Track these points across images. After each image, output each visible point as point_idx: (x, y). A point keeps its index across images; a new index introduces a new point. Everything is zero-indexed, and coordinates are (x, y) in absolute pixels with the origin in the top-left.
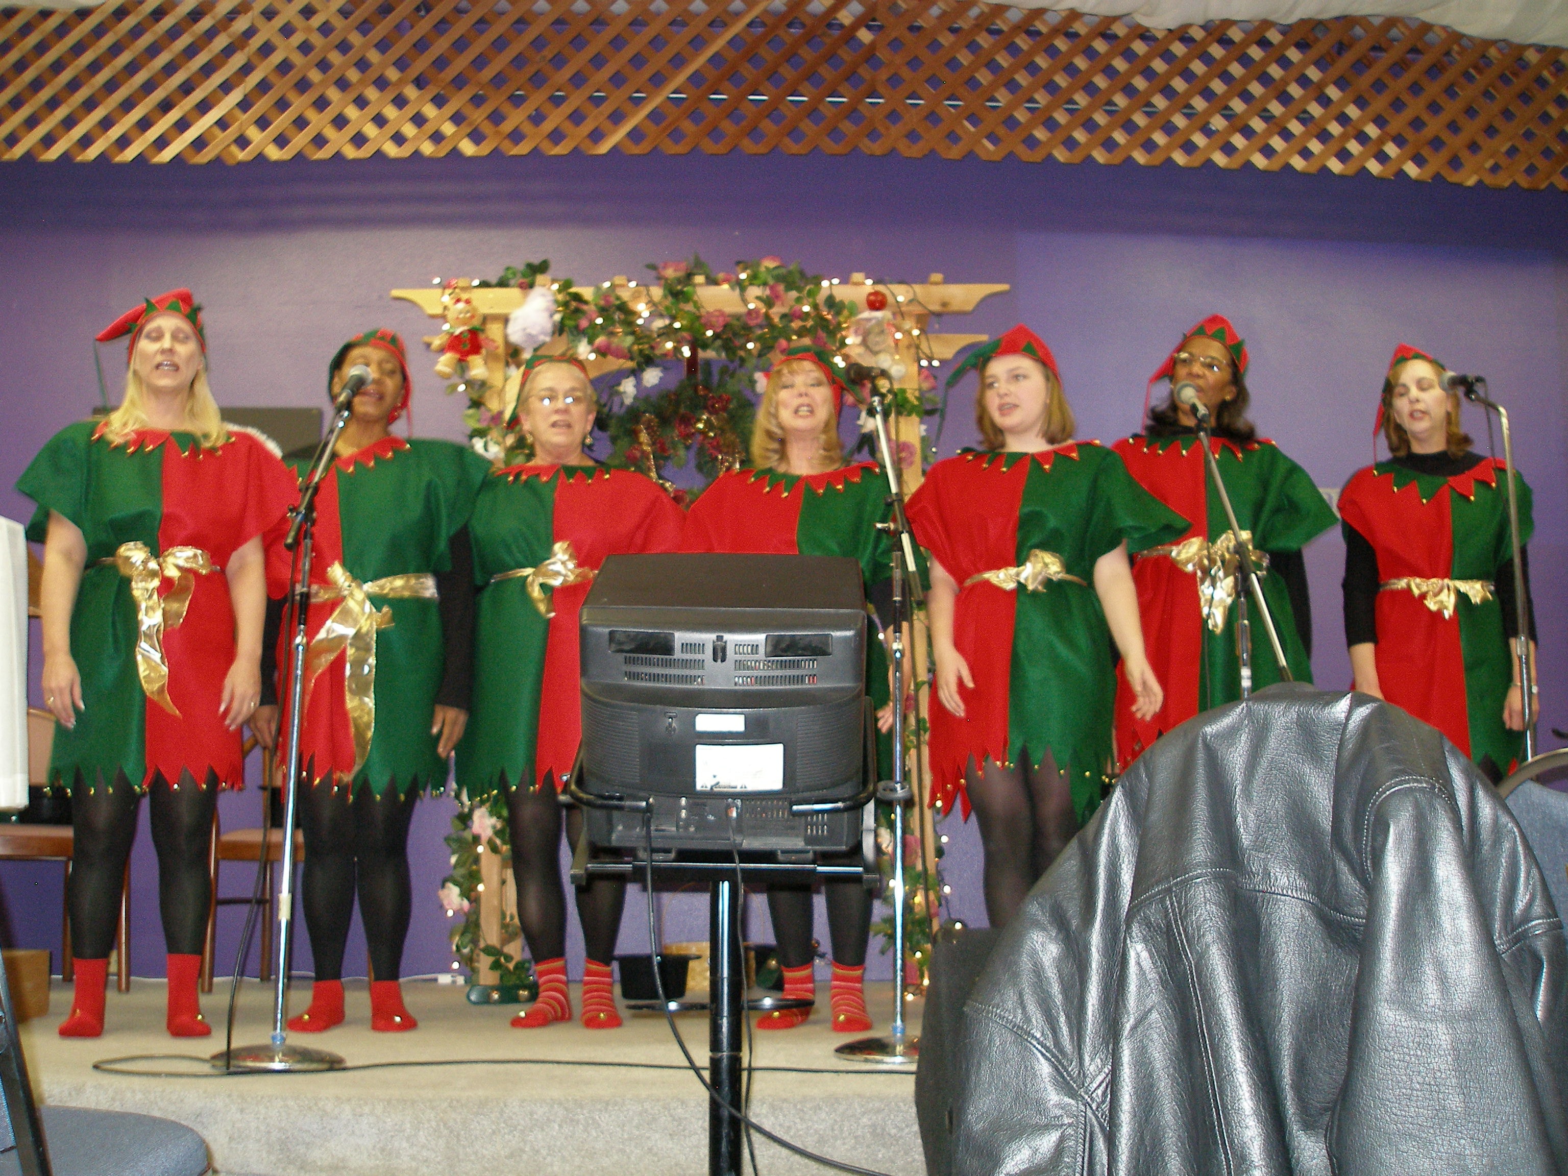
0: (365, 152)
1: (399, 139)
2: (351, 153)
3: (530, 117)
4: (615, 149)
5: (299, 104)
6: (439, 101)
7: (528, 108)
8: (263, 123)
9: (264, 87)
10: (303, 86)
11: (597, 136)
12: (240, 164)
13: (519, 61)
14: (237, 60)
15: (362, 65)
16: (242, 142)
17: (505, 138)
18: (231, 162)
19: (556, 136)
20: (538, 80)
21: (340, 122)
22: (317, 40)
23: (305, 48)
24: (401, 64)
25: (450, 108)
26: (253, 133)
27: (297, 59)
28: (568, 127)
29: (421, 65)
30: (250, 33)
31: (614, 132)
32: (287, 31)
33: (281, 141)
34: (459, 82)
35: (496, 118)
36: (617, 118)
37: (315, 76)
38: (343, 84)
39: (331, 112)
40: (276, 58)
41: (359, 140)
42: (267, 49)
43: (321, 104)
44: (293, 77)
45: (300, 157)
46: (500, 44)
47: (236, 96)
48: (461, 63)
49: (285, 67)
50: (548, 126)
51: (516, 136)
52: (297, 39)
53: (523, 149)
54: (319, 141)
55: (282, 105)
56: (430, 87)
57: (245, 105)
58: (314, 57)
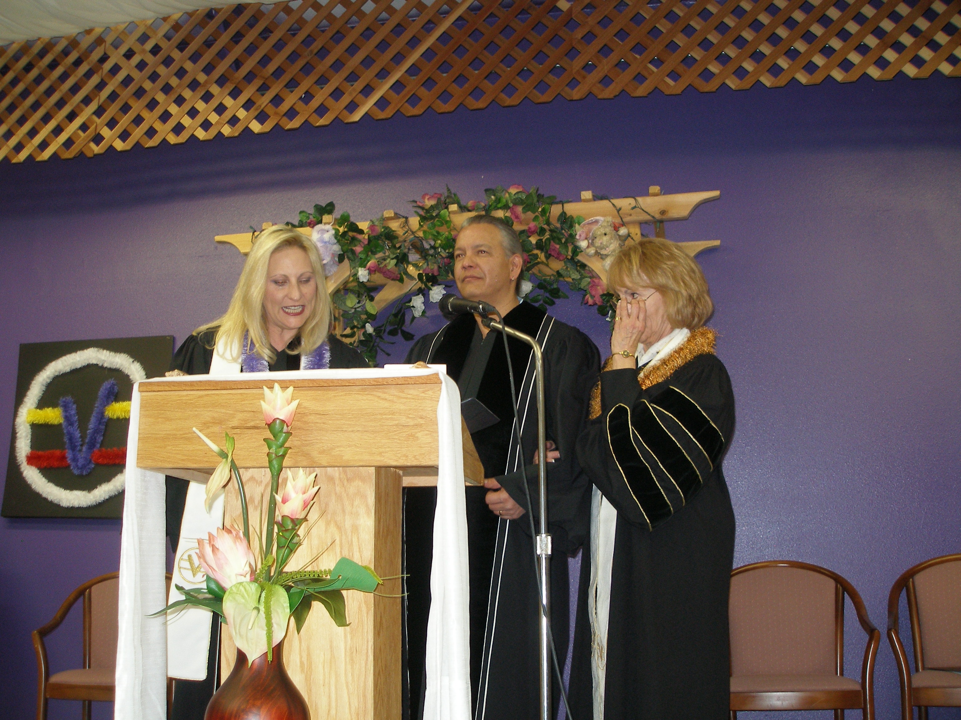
0: (183, 138)
1: (206, 125)
2: (172, 139)
3: (301, 98)
4: (367, 116)
5: (137, 107)
6: (235, 94)
7: (300, 91)
8: (112, 124)
9: (113, 96)
10: (140, 93)
11: (352, 107)
12: (96, 156)
13: (293, 57)
14: (95, 80)
15: (181, 73)
16: (98, 139)
17: (283, 117)
18: (90, 155)
19: (322, 110)
20: (307, 69)
21: (165, 117)
22: (150, 59)
23: (141, 66)
24: (208, 69)
25: (243, 98)
26: (106, 132)
27: (136, 74)
28: (330, 102)
29: (222, 68)
30: (104, 59)
31: (364, 103)
32: (129, 54)
33: (124, 136)
34: (250, 77)
35: (277, 100)
36: (367, 91)
37: (148, 85)
38: (167, 89)
39: (158, 111)
40: (121, 76)
41: (178, 129)
42: (115, 69)
43: (152, 105)
44: (132, 88)
45: (138, 145)
46: (279, 46)
47: (93, 106)
48: (250, 64)
49: (128, 81)
50: (315, 103)
51: (291, 114)
52: (136, 60)
53: (295, 124)
54: (151, 132)
55: (126, 108)
56: (228, 84)
57: (99, 112)
58: (148, 71)
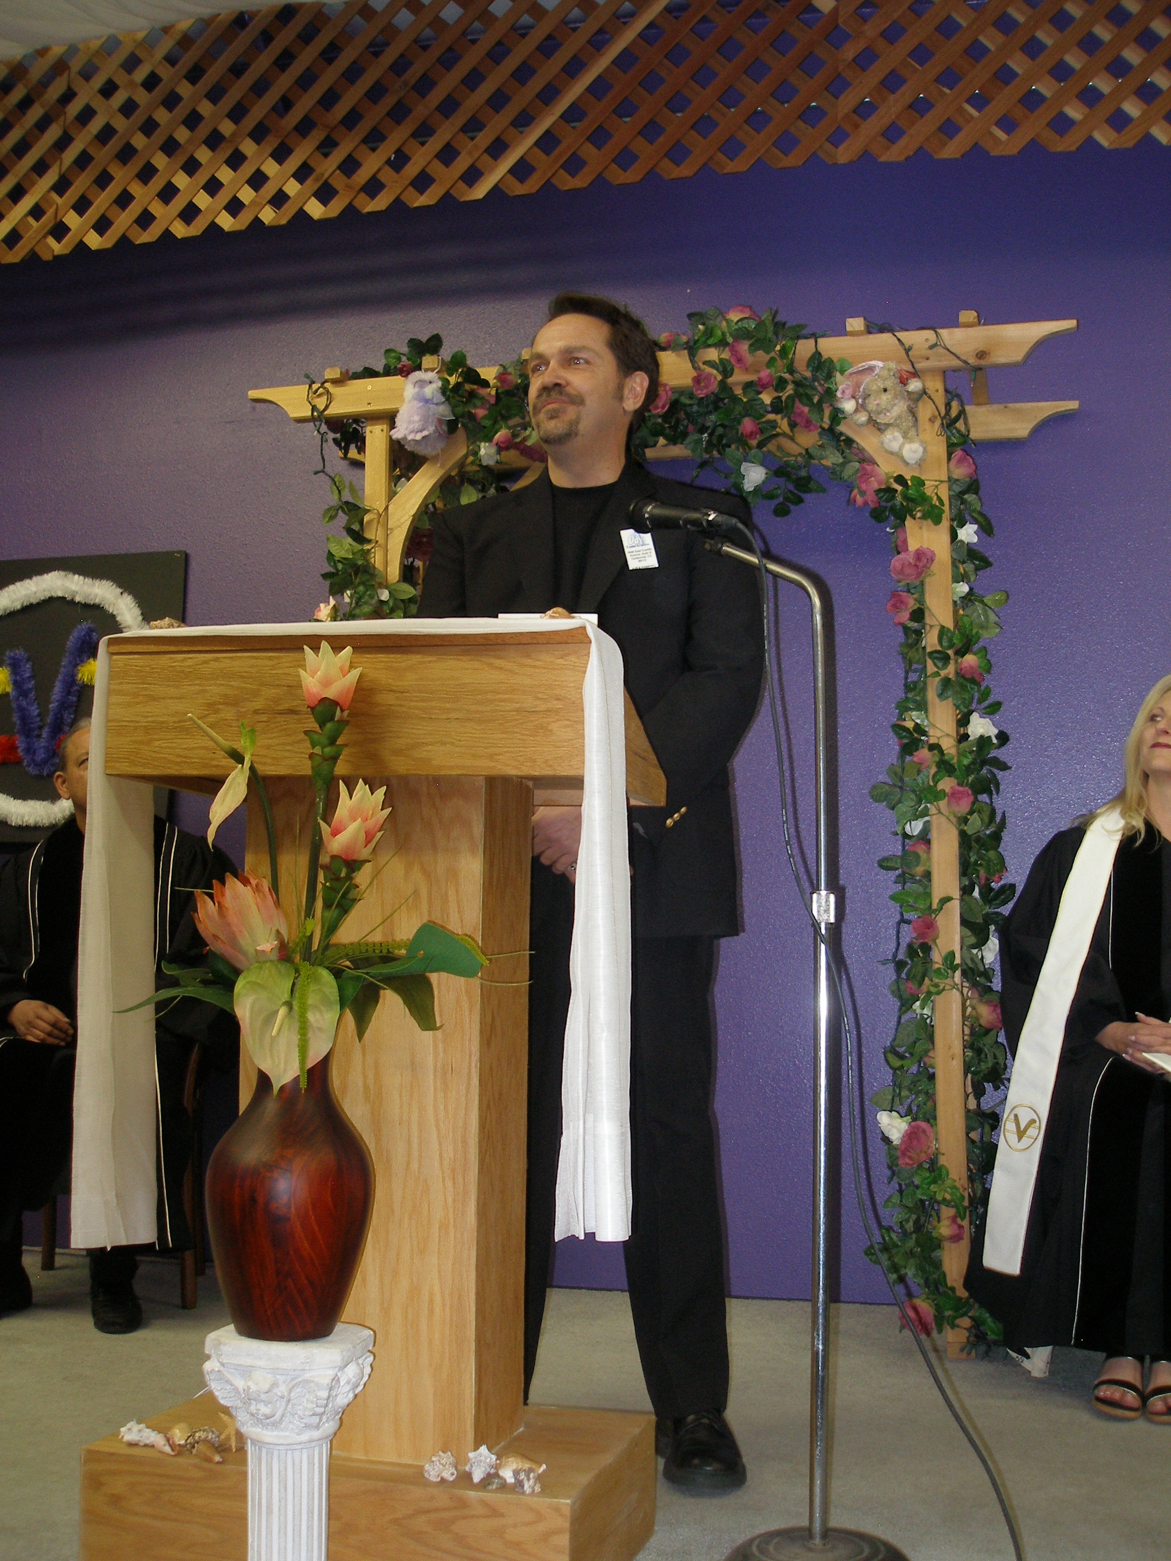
0: (197, 228)
1: (235, 206)
2: (180, 230)
3: (388, 162)
4: (496, 190)
5: (122, 176)
6: (281, 155)
7: (387, 150)
8: (81, 206)
9: (83, 160)
10: (126, 154)
11: (472, 176)
12: (57, 258)
13: (375, 93)
14: (53, 133)
15: (193, 120)
16: (60, 230)
17: (359, 192)
18: (46, 257)
19: (422, 182)
20: (399, 113)
21: (168, 193)
22: (142, 97)
23: (128, 108)
24: (237, 114)
25: (294, 162)
26: (72, 219)
27: (120, 123)
28: (437, 168)
29: (258, 112)
30: (68, 96)
31: (492, 170)
32: (109, 90)
33: (102, 226)
34: (304, 127)
35: (349, 166)
36: (497, 149)
37: (139, 141)
38: (170, 147)
39: (157, 184)
40: (95, 126)
41: (190, 213)
42: (87, 115)
43: (147, 173)
44: (114, 145)
45: (124, 240)
46: (352, 74)
47: (51, 177)
48: (305, 104)
49: (106, 134)
50: (412, 170)
51: (373, 187)
52: (119, 98)
53: (380, 203)
54: (145, 219)
55: (103, 180)
56: (269, 138)
57: (61, 187)
58: (139, 117)
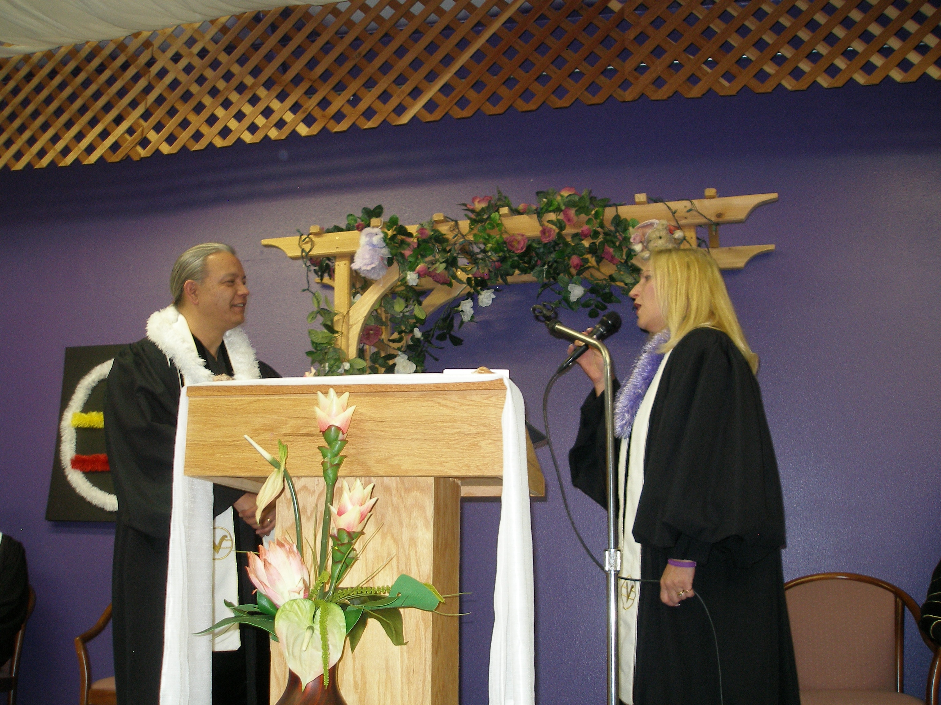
0: (229, 141)
1: (253, 128)
2: (219, 143)
3: (348, 101)
4: (415, 119)
5: (184, 110)
6: (282, 97)
7: (347, 94)
8: (158, 128)
9: (160, 100)
10: (187, 96)
11: (400, 110)
12: (143, 159)
13: (341, 60)
14: (142, 83)
15: (228, 76)
16: (144, 142)
17: (330, 120)
18: (136, 158)
19: (369, 113)
20: (355, 72)
21: (212, 120)
22: (197, 62)
23: (188, 69)
24: (255, 72)
25: (290, 101)
26: (152, 136)
27: (183, 78)
28: (378, 105)
29: (269, 71)
30: (151, 63)
31: (412, 106)
32: (176, 58)
33: (171, 139)
34: (297, 80)
35: (324, 104)
36: (416, 93)
37: (195, 88)
38: (214, 92)
39: (205, 115)
40: (168, 79)
41: (225, 132)
42: (163, 73)
43: (199, 108)
44: (179, 91)
45: (184, 148)
46: (326, 49)
47: (140, 110)
48: (297, 67)
49: (175, 84)
50: (363, 106)
51: (339, 117)
52: (183, 63)
53: (343, 126)
54: (198, 136)
55: (172, 112)
56: (275, 87)
57: (146, 116)
58: (195, 74)
